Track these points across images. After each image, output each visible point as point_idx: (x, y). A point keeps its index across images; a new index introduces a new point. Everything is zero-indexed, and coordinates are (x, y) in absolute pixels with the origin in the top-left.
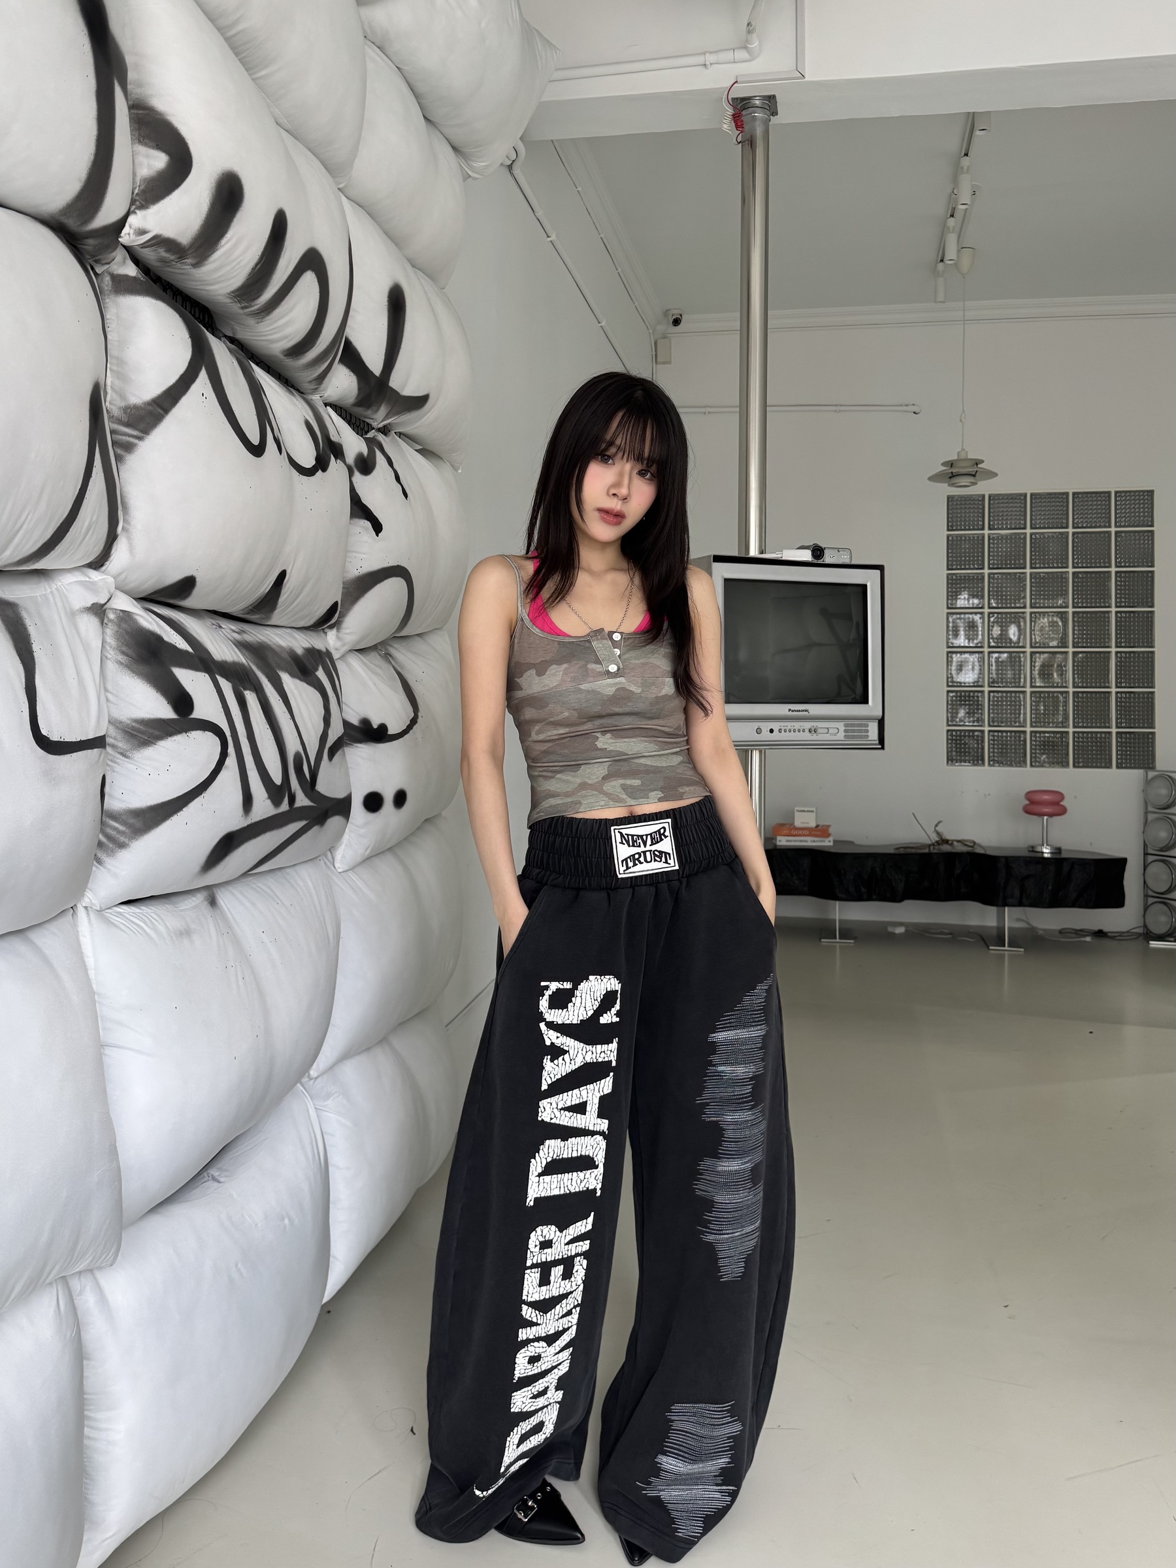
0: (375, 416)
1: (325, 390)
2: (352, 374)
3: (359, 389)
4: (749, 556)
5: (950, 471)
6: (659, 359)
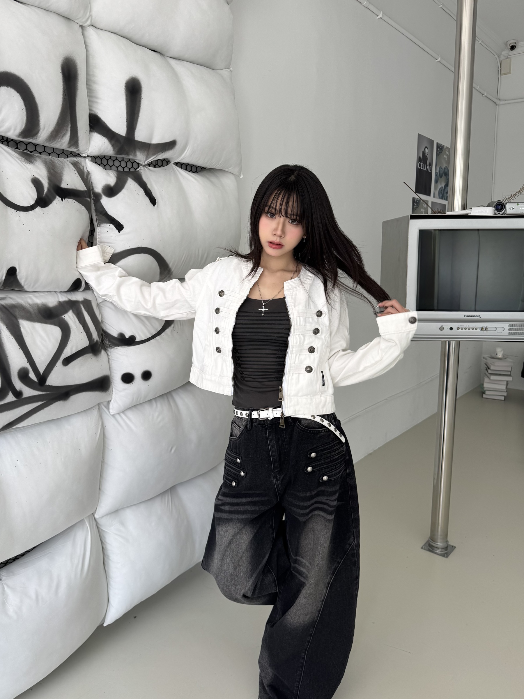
0: (137, 158)
1: (86, 149)
2: (103, 138)
3: (113, 146)
6: (502, 72)
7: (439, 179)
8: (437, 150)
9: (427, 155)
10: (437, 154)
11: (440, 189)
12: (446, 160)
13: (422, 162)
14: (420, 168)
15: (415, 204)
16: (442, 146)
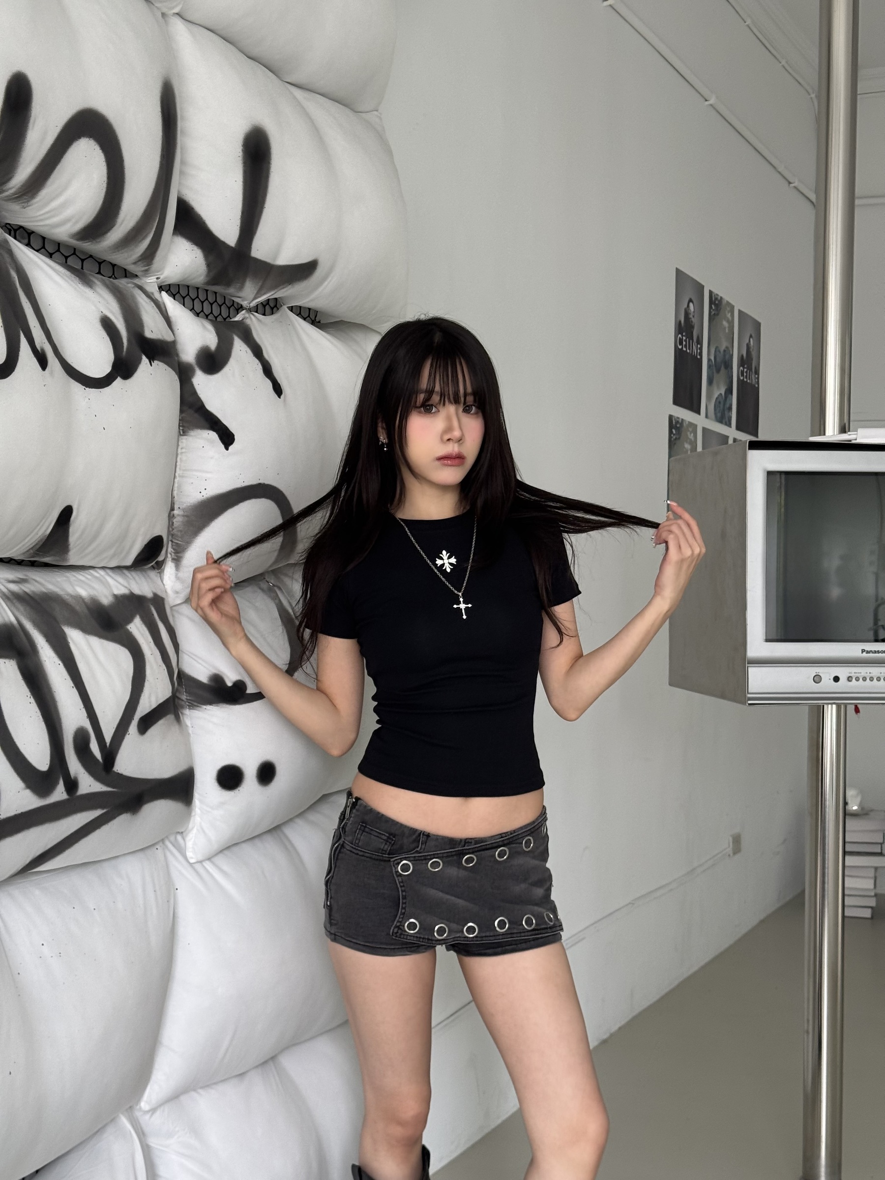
0: (240, 294)
1: (161, 269)
2: (195, 248)
3: (208, 265)
7: (715, 377)
8: (710, 307)
9: (693, 319)
10: (711, 318)
11: (717, 399)
12: (727, 331)
13: (684, 334)
14: (680, 347)
15: (674, 431)
16: (719, 298)
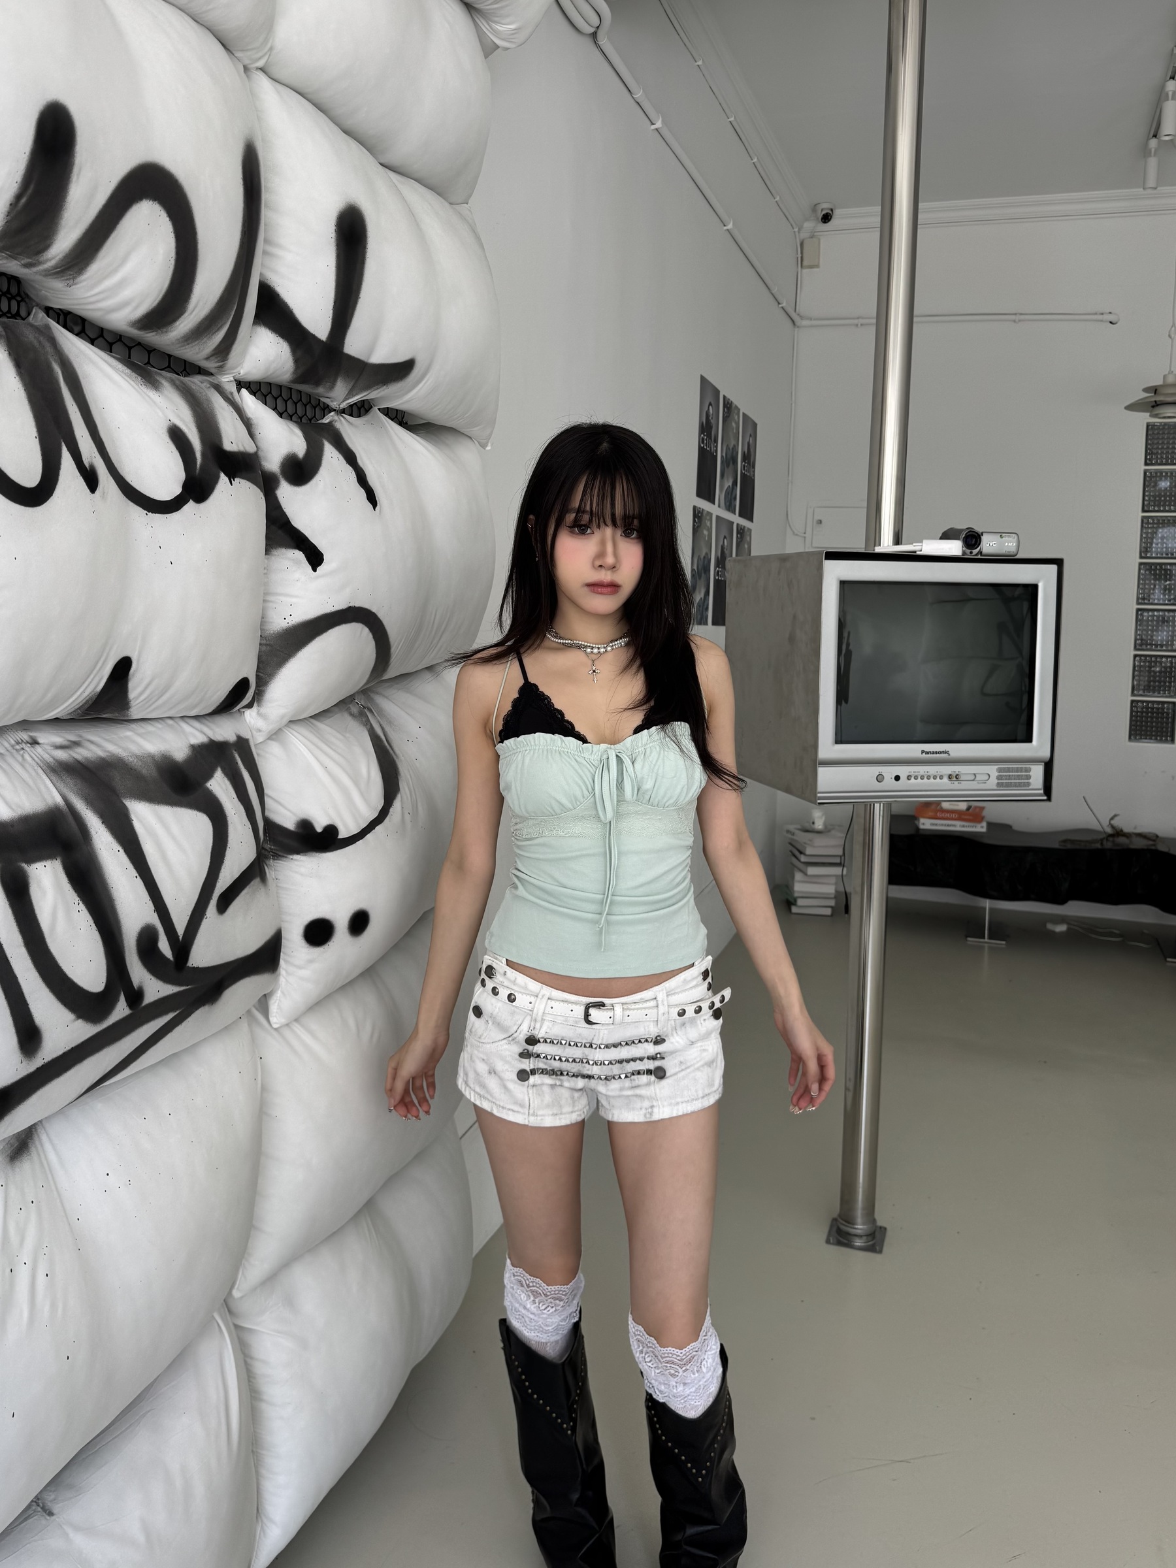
0: (327, 395)
1: (236, 365)
2: (281, 340)
3: (296, 360)
4: (878, 550)
5: (1153, 399)
6: (805, 263)
7: (725, 471)
9: (712, 421)
11: (727, 490)
12: (735, 431)
13: (705, 434)
14: (702, 446)
15: (696, 520)
16: (730, 402)
